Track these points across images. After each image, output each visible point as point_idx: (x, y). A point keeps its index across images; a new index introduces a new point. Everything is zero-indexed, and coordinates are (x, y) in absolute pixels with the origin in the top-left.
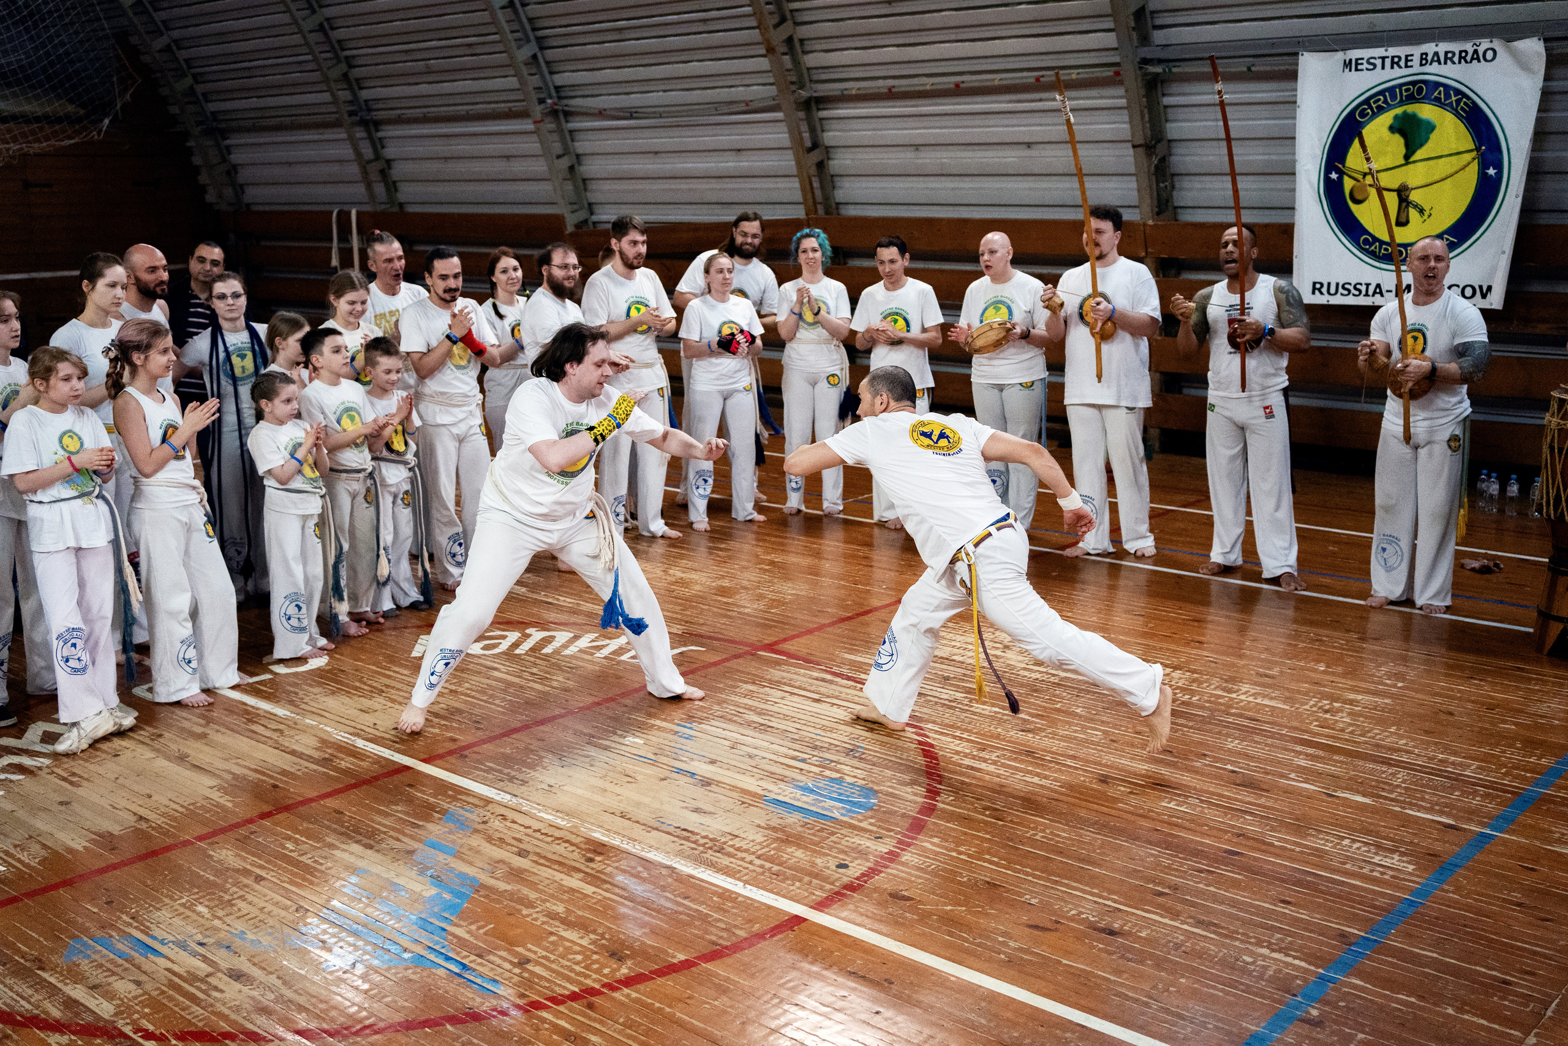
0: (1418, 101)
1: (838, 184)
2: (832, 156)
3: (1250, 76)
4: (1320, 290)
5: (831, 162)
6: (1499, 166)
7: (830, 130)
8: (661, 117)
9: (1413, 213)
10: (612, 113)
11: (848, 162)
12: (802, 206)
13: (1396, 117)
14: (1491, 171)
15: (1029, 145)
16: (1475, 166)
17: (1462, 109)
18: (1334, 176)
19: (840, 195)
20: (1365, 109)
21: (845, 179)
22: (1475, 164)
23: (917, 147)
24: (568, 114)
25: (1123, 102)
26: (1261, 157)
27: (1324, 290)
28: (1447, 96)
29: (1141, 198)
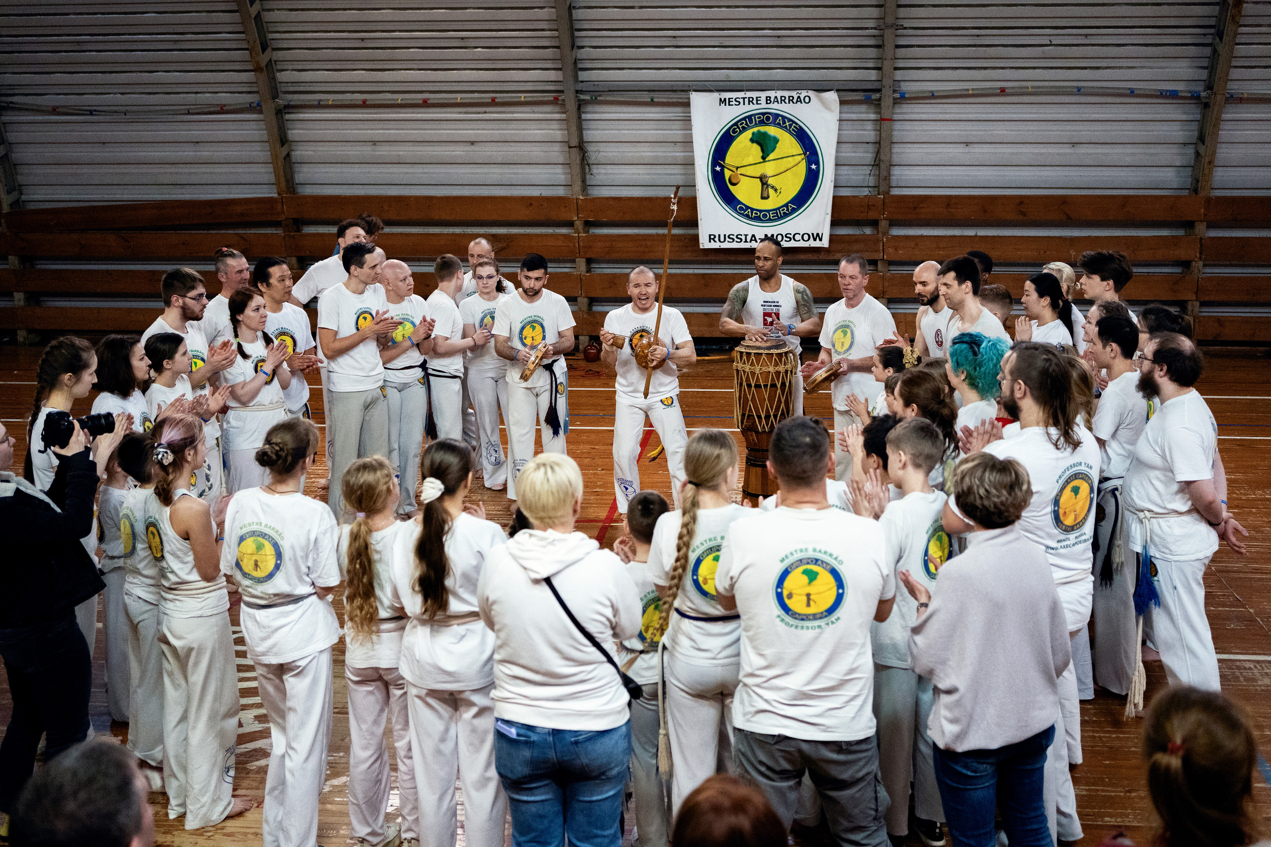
0: (767, 125)
1: (297, 170)
3: (652, 103)
4: (714, 240)
6: (817, 164)
9: (771, 191)
12: (275, 187)
13: (753, 134)
14: (814, 167)
15: (472, 143)
16: (803, 164)
17: (794, 131)
18: (718, 169)
19: (299, 178)
20: (735, 129)
21: (303, 165)
22: (804, 162)
23: (374, 143)
26: (649, 154)
27: (717, 239)
28: (784, 122)
29: (572, 181)
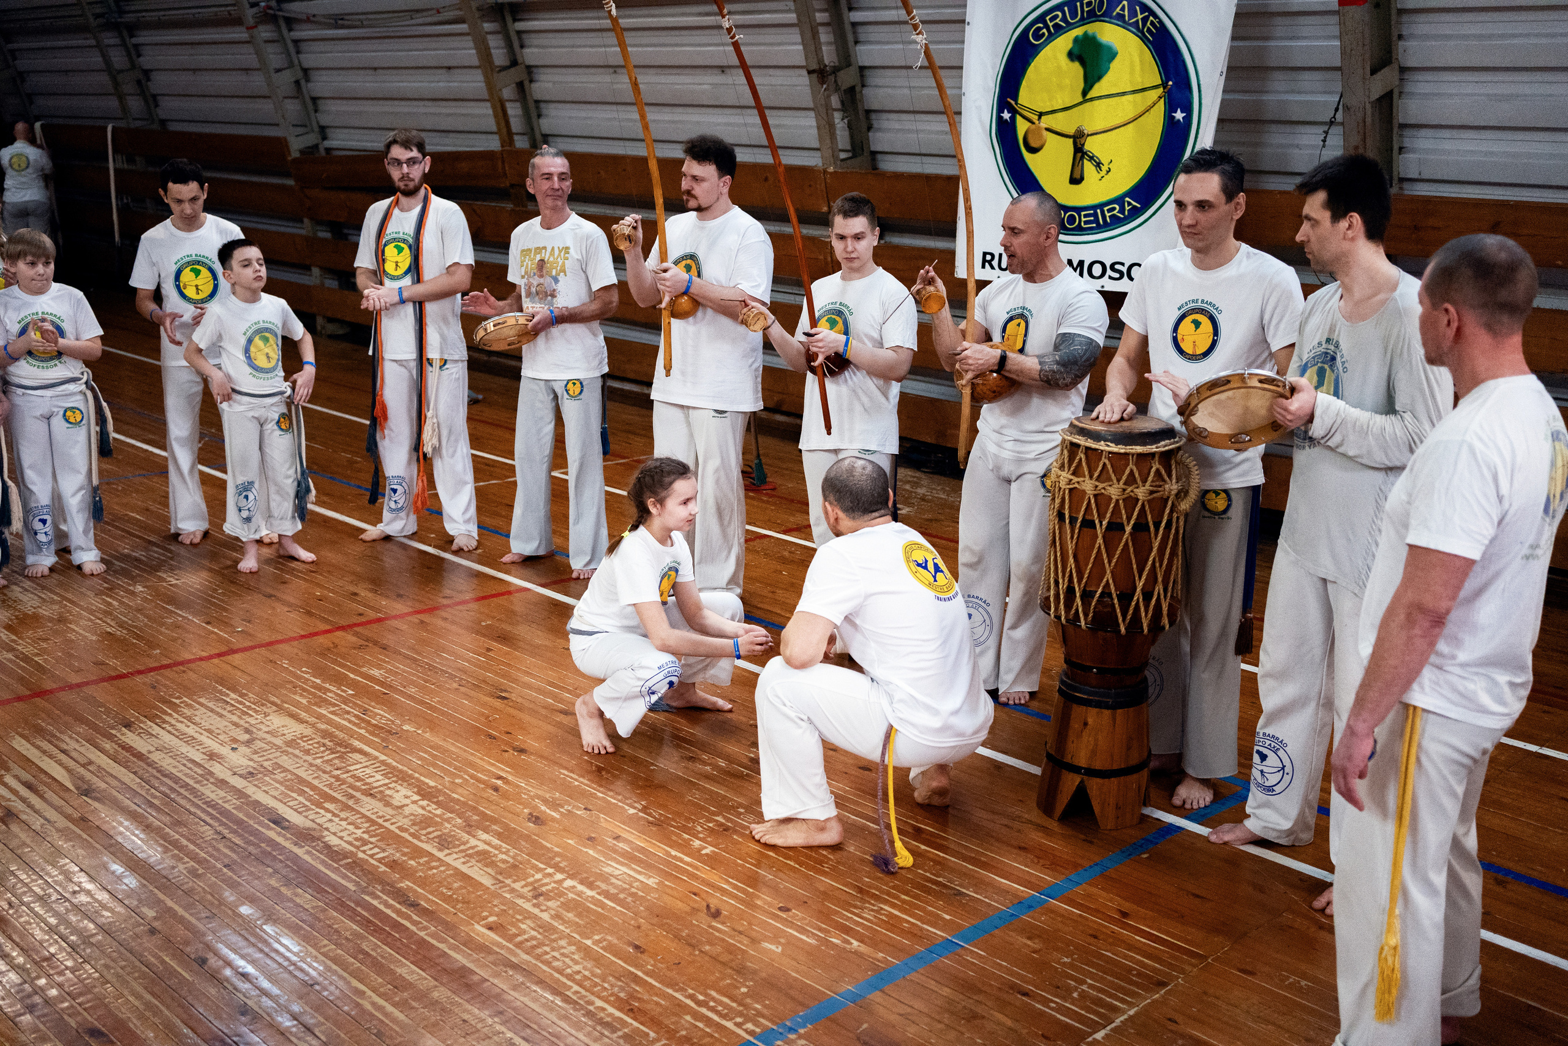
0: (1100, 19)
1: (544, 112)
2: (536, 77)
4: (990, 262)
5: (534, 86)
6: (1188, 109)
7: (530, 47)
8: (363, 26)
9: (1088, 167)
10: (323, 20)
11: (550, 85)
12: (496, 137)
13: (1076, 40)
14: (1179, 115)
16: (1161, 108)
17: (1149, 30)
18: (1006, 115)
20: (1039, 29)
21: (552, 106)
22: (1161, 105)
24: (291, 22)
25: (792, 17)
27: (995, 263)
28: (1133, 14)
29: (821, 138)
